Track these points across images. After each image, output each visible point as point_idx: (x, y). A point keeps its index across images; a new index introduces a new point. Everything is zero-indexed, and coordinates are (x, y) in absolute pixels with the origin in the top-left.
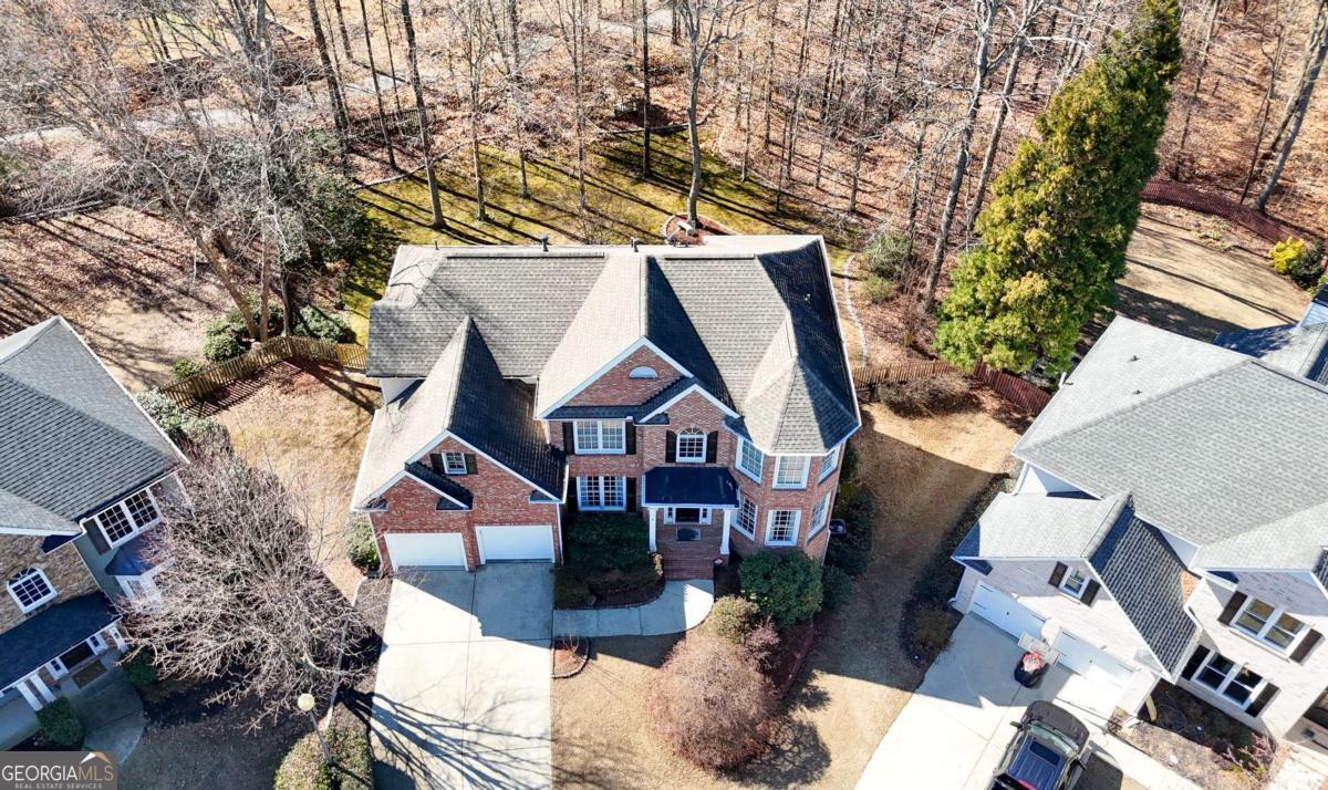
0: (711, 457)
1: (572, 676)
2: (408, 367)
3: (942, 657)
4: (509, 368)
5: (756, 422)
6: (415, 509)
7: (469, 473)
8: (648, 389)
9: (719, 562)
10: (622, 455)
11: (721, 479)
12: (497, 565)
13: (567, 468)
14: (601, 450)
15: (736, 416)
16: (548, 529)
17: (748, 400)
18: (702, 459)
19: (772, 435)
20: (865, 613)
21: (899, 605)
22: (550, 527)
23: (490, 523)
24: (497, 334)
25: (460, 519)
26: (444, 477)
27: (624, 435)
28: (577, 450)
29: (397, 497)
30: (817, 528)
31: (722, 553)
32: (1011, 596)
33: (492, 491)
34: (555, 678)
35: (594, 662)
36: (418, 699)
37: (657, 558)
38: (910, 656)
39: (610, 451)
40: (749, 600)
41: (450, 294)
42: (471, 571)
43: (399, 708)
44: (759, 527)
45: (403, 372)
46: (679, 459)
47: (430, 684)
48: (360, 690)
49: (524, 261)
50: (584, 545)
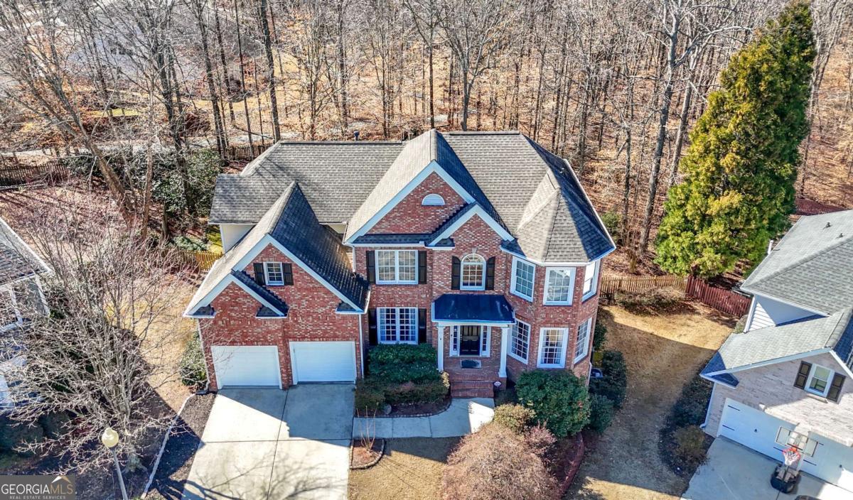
0: (489, 286)
1: (368, 467)
2: (243, 215)
3: (701, 469)
4: (323, 217)
5: (529, 241)
6: (237, 319)
7: (286, 283)
8: (437, 216)
9: (498, 384)
10: (416, 286)
11: (498, 303)
12: (307, 385)
13: (369, 293)
14: (397, 281)
15: (511, 239)
16: (351, 344)
17: (520, 226)
18: (482, 288)
19: (542, 249)
20: (627, 436)
21: (656, 432)
22: (353, 343)
23: (303, 338)
24: (315, 195)
25: (276, 331)
26: (265, 288)
27: (417, 266)
28: (378, 281)
29: (224, 306)
30: (581, 356)
31: (500, 376)
32: (759, 408)
33: (305, 303)
34: (353, 469)
35: (389, 457)
36: (227, 486)
37: (445, 375)
38: (672, 468)
39: (405, 282)
40: (526, 406)
41: (281, 168)
42: (284, 389)
43: (208, 493)
44: (531, 352)
45: (239, 219)
46: (462, 288)
47: (238, 474)
48: (174, 478)
49: (341, 146)
50: (382, 363)
